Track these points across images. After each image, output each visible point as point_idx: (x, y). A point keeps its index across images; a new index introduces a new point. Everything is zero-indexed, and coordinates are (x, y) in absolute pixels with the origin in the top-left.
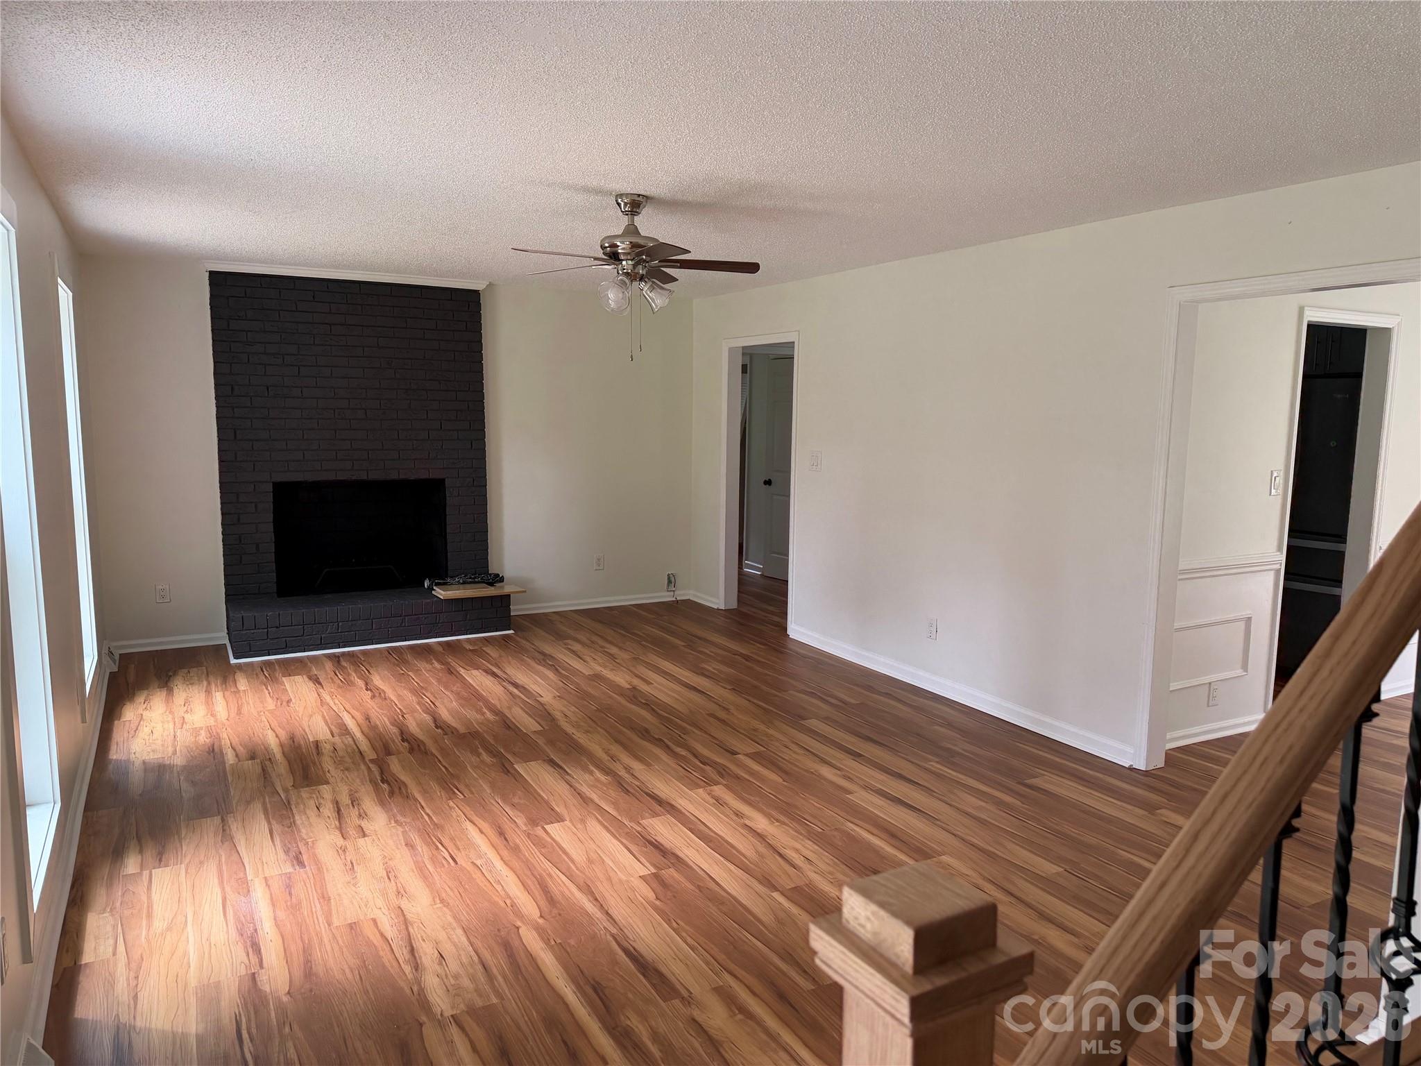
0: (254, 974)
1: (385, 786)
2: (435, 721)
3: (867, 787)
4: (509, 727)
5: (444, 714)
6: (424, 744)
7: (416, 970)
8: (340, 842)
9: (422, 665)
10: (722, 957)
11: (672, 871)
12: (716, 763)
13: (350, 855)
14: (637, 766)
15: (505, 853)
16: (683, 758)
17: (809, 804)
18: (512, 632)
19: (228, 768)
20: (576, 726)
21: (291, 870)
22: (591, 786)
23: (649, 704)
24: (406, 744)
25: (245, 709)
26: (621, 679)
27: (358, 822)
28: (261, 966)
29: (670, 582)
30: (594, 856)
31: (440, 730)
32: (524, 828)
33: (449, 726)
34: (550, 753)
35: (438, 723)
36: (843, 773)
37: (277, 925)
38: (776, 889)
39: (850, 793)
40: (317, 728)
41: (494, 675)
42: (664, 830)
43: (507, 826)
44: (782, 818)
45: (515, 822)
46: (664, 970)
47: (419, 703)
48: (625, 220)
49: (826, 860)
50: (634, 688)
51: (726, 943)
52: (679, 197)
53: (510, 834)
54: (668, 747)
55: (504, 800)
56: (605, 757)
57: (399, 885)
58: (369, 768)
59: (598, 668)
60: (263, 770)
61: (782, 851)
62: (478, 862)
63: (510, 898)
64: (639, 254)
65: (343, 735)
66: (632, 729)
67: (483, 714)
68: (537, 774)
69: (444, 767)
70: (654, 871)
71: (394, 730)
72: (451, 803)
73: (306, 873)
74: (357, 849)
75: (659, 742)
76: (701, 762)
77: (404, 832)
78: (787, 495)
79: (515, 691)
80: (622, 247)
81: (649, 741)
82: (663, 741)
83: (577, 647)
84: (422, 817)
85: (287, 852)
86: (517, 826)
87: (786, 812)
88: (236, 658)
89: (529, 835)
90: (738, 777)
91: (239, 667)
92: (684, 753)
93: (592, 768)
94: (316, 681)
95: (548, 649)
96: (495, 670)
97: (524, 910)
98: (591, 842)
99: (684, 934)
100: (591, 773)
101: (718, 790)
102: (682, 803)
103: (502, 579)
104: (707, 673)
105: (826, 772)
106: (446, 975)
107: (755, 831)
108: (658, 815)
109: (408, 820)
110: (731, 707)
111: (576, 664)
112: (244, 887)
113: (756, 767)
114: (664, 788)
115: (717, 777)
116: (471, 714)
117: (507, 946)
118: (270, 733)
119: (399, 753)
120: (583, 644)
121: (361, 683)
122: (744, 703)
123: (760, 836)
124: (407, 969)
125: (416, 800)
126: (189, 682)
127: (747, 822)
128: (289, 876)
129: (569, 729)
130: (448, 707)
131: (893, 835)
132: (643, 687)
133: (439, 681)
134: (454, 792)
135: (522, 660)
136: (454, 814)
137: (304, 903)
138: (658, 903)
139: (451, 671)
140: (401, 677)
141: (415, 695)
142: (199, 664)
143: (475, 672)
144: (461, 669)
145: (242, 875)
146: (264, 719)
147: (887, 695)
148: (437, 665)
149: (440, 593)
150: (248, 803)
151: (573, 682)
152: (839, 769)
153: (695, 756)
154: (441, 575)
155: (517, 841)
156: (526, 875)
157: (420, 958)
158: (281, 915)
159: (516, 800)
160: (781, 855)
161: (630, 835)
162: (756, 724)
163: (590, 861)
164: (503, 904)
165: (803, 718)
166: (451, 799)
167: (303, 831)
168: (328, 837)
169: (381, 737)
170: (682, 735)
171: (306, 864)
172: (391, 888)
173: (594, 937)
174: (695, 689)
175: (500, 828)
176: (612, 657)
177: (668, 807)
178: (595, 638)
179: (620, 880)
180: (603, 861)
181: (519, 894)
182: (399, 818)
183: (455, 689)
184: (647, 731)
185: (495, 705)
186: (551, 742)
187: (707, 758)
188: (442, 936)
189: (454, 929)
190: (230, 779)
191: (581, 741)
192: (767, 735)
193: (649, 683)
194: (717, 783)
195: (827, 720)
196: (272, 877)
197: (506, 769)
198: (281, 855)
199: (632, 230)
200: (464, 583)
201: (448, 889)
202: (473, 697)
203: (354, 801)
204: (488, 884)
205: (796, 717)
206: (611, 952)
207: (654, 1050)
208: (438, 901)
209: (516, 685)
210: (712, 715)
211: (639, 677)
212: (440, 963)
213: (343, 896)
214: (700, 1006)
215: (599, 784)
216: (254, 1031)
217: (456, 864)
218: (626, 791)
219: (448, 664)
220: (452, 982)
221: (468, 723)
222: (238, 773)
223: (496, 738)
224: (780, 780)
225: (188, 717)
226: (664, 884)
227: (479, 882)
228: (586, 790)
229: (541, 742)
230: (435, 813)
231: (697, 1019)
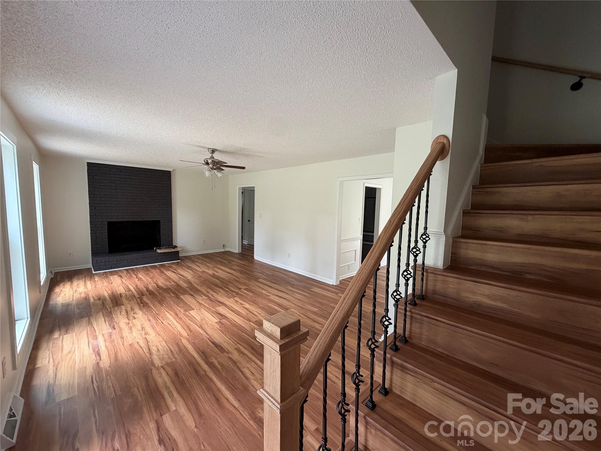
0: (98, 362)
1: (142, 304)
3: (273, 295)
4: (178, 286)
5: (160, 284)
6: (154, 292)
7: (150, 354)
8: (127, 321)
9: (153, 271)
10: (237, 340)
11: (224, 320)
12: (236, 292)
13: (131, 325)
14: (214, 294)
15: (178, 320)
16: (227, 291)
17: (259, 300)
18: (179, 261)
19: (91, 303)
20: (198, 285)
21: (111, 331)
22: (202, 300)
23: (218, 278)
24: (148, 292)
25: (97, 286)
26: (210, 272)
27: (133, 315)
28: (100, 360)
29: (223, 246)
30: (203, 318)
31: (158, 288)
32: (183, 312)
33: (161, 287)
34: (190, 292)
35: (158, 286)
36: (268, 292)
37: (106, 347)
38: (251, 322)
39: (269, 296)
40: (121, 290)
41: (174, 272)
42: (222, 310)
43: (178, 312)
44: (253, 304)
45: (180, 311)
46: (222, 345)
47: (152, 281)
48: (211, 155)
50: (214, 274)
51: (238, 336)
52: (225, 150)
53: (179, 315)
54: (223, 289)
55: (177, 306)
56: (206, 292)
57: (146, 331)
58: (137, 300)
59: (204, 269)
60: (103, 303)
61: (252, 312)
62: (170, 323)
63: (179, 332)
64: (214, 163)
65: (129, 291)
66: (213, 284)
67: (171, 283)
68: (187, 298)
69: (160, 298)
70: (219, 320)
71: (145, 289)
72: (162, 308)
74: (133, 323)
75: (221, 288)
76: (232, 292)
77: (148, 317)
78: (254, 224)
79: (181, 277)
80: (209, 161)
81: (217, 287)
83: (198, 264)
84: (153, 312)
85: (110, 326)
87: (254, 302)
88: (95, 271)
89: (184, 314)
90: (241, 295)
91: (96, 274)
92: (227, 290)
93: (202, 295)
94: (121, 277)
95: (190, 265)
96: (175, 271)
97: (183, 335)
98: (202, 315)
99: (227, 336)
100: (202, 297)
101: (236, 299)
102: (227, 303)
103: (177, 247)
104: (233, 269)
105: (264, 292)
106: (160, 355)
108: (220, 306)
109: (149, 313)
110: (239, 277)
111: (198, 268)
112: (95, 338)
113: (246, 292)
114: (221, 299)
115: (236, 295)
116: (168, 283)
117: (178, 344)
118: (105, 292)
119: (146, 295)
120: (200, 263)
121: (135, 276)
122: (243, 276)
123: (247, 309)
124: (147, 355)
125: (151, 307)
126: (78, 279)
127: (244, 306)
128: (110, 333)
129: (196, 286)
130: (161, 282)
131: (280, 305)
133: (158, 275)
135: (183, 268)
136: (162, 310)
137: (115, 340)
138: (220, 328)
139: (162, 272)
140: (147, 274)
141: (151, 279)
142: (82, 274)
143: (169, 272)
144: (165, 271)
145: (95, 334)
146: (103, 288)
147: (278, 272)
148: (158, 271)
149: (159, 251)
150: (98, 313)
151: (197, 273)
153: (230, 290)
154: (159, 246)
155: (181, 316)
156: (183, 325)
157: (152, 351)
158: (108, 344)
159: (181, 305)
160: (252, 313)
161: (213, 312)
162: (246, 281)
163: (202, 320)
164: (177, 334)
165: (258, 279)
166: (162, 306)
167: (116, 319)
168: (123, 320)
169: (140, 291)
170: (227, 285)
171: (116, 328)
172: (143, 333)
173: (203, 339)
174: (230, 273)
175: (176, 313)
176: (208, 266)
177: (223, 304)
178: (203, 261)
179: (210, 324)
180: (205, 319)
181: (181, 330)
182: (146, 313)
183: (163, 277)
184: (217, 285)
185: (175, 281)
186: (191, 289)
188: (159, 344)
189: (162, 342)
190: (92, 306)
191: (199, 288)
192: (249, 284)
193: (217, 272)
194: (236, 297)
195: (264, 279)
196: (105, 334)
197: (178, 297)
198: (108, 327)
199: (212, 157)
200: (166, 248)
201: (161, 331)
202: (169, 279)
203: (132, 309)
204: (172, 328)
205: (256, 279)
206: (207, 342)
207: (219, 367)
208: (157, 335)
209: (181, 275)
210: (235, 280)
211: (215, 271)
212: (158, 352)
213: (128, 337)
214: (231, 353)
215: (204, 300)
216: (97, 379)
217: (163, 324)
218: (212, 301)
219: (161, 270)
220: (161, 356)
221: (167, 286)
222: (95, 304)
223: (175, 289)
224: (252, 295)
225: (77, 289)
226: (222, 324)
227: (170, 328)
228: (200, 301)
229: (188, 289)
230: (157, 311)
231: (230, 357)
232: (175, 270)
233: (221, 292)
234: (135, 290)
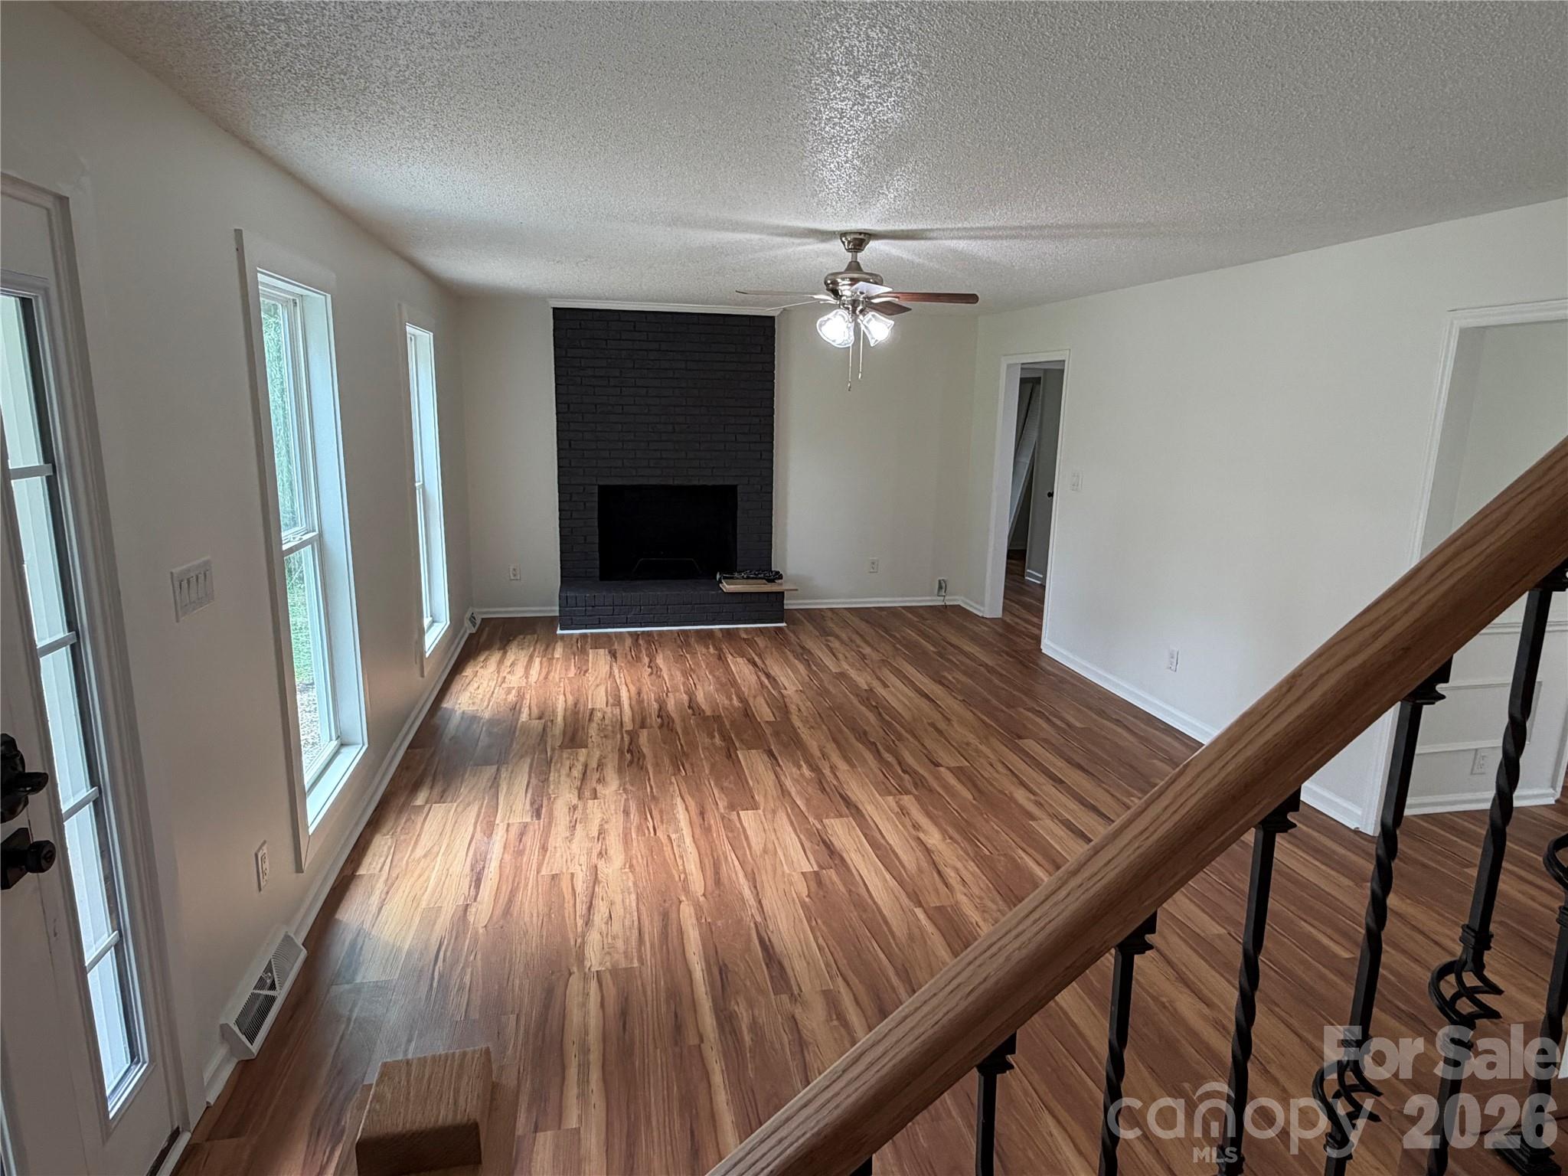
0: (467, 905)
1: (628, 756)
2: (690, 701)
3: (1054, 816)
4: (747, 715)
5: (700, 697)
6: (673, 721)
7: (586, 925)
8: (575, 801)
9: (700, 650)
10: (842, 962)
11: (832, 873)
12: (916, 772)
13: (578, 815)
14: (842, 766)
15: (698, 831)
16: (888, 764)
17: (991, 826)
18: (784, 624)
19: (520, 722)
20: (805, 721)
21: (528, 820)
22: (796, 781)
23: (878, 707)
24: (659, 720)
25: (550, 677)
26: (863, 679)
27: (594, 784)
28: (475, 900)
29: (940, 588)
30: (770, 846)
31: (690, 711)
32: (722, 811)
33: (699, 708)
34: (772, 742)
35: (692, 704)
36: (1037, 798)
37: (500, 866)
38: (920, 905)
39: (1033, 818)
40: (598, 699)
41: (754, 664)
42: (842, 833)
43: (709, 805)
44: (956, 836)
45: (717, 804)
46: (786, 963)
47: (684, 684)
48: (845, 257)
49: (982, 886)
50: (871, 690)
51: (852, 949)
53: (709, 815)
54: (878, 751)
55: (716, 784)
56: (818, 754)
57: (604, 847)
58: (622, 738)
59: (846, 667)
60: (544, 729)
61: (942, 868)
62: (673, 836)
63: (685, 873)
65: (613, 705)
66: (853, 730)
67: (731, 699)
68: (753, 762)
69: (681, 745)
70: (816, 868)
71: (656, 706)
72: (673, 780)
73: (539, 824)
74: (585, 808)
75: (873, 747)
76: (902, 770)
77: (627, 800)
79: (766, 681)
81: (863, 743)
82: (876, 745)
83: (836, 644)
84: (646, 788)
85: (532, 804)
86: (718, 809)
87: (964, 831)
88: (561, 629)
89: (723, 818)
90: (931, 790)
91: (562, 637)
92: (890, 757)
93: (802, 763)
94: (613, 655)
95: (810, 644)
96: (757, 659)
97: (692, 888)
98: (773, 834)
99: (819, 934)
100: (799, 767)
101: (907, 800)
102: (869, 809)
103: (781, 577)
104: (946, 682)
105: (1021, 795)
106: (607, 934)
107: (925, 846)
108: (841, 816)
109: (634, 789)
110: (954, 718)
111: (829, 662)
112: (490, 830)
113: (952, 781)
114: (858, 791)
115: (910, 787)
116: (722, 700)
117: (665, 916)
118: (562, 697)
119: (651, 727)
120: (842, 642)
121: (646, 660)
122: (969, 716)
123: (928, 851)
124: (580, 922)
125: (648, 772)
126: (521, 647)
127: (922, 836)
128: (525, 826)
129: (797, 723)
130: (706, 692)
132: (880, 690)
133: (707, 665)
134: (679, 770)
135: (784, 653)
136: (671, 789)
137: (527, 852)
138: (807, 900)
139: (721, 657)
140: (680, 659)
141: (683, 676)
142: (534, 632)
143: (740, 660)
144: (730, 656)
145: (492, 819)
146: (562, 685)
147: (1118, 722)
148: (712, 650)
149: (727, 587)
150: (522, 757)
151: (821, 681)
152: (1034, 793)
153: (900, 764)
154: (730, 570)
155: (712, 822)
156: (707, 854)
157: (594, 914)
158: (507, 857)
159: (726, 784)
160: (939, 873)
161: (809, 834)
162: (972, 738)
163: (765, 851)
164: (677, 879)
165: (1020, 737)
166: (674, 775)
167: (552, 787)
168: (568, 795)
169: (642, 709)
170: (896, 742)
171: (542, 816)
172: (597, 848)
173: (740, 921)
174: (927, 697)
175: (703, 807)
176: (863, 657)
177: (853, 809)
178: (855, 637)
179: (783, 872)
180: (776, 852)
181: (694, 871)
182: (629, 787)
183: (717, 674)
184: (865, 733)
185: (743, 693)
186: (776, 734)
187: (911, 767)
188: (618, 899)
189: (630, 893)
190: (517, 733)
191: (803, 736)
192: (977, 751)
193: (885, 686)
194: (908, 792)
195: (1045, 742)
196: (513, 824)
197: (730, 754)
198: (528, 807)
199: (854, 266)
200: (748, 578)
201: (640, 857)
202: (730, 683)
203: (600, 766)
204: (672, 857)
205: (1013, 736)
206: (749, 940)
207: (747, 1038)
208: (627, 866)
209: (768, 676)
210: (933, 725)
211: (879, 679)
212: (607, 923)
213: (559, 849)
214: (805, 1005)
215: (801, 780)
216: (448, 954)
217: (655, 834)
218: (823, 790)
219: (721, 650)
220: (610, 941)
221: (715, 706)
222: (526, 730)
223: (733, 723)
224: (970, 797)
225: (509, 677)
226: (820, 882)
227: (666, 854)
228: (788, 783)
229: (768, 731)
230: (657, 787)
231: (797, 1016)
232: (760, 657)
233: (865, 760)
234: (630, 705)
